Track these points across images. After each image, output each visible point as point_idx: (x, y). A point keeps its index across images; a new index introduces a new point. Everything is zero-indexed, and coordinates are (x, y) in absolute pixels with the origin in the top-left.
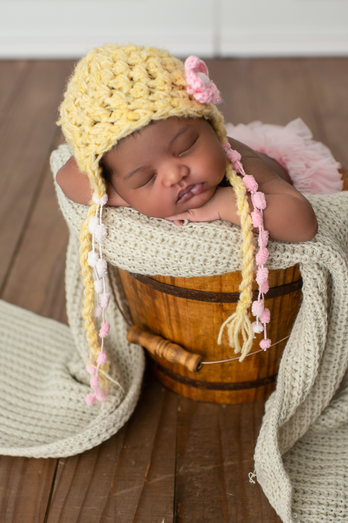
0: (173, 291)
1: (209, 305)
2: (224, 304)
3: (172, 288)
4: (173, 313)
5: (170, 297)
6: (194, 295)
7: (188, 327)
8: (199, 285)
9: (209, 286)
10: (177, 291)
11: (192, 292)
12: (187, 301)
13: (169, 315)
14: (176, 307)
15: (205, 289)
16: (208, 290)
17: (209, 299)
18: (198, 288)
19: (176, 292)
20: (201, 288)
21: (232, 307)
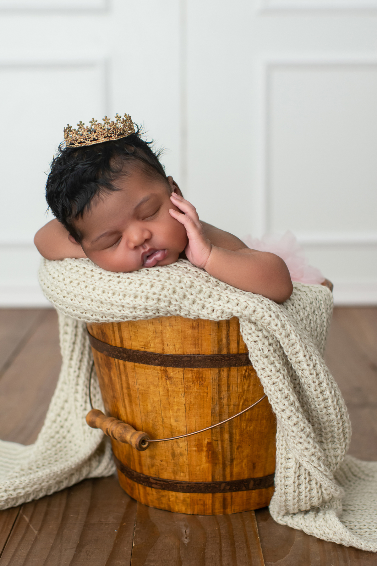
0: (122, 354)
1: (154, 369)
2: (167, 368)
3: (121, 350)
4: (125, 385)
5: (121, 362)
6: (139, 357)
7: (138, 401)
8: (143, 344)
9: (152, 345)
10: (125, 353)
11: (138, 352)
12: (135, 365)
13: (122, 388)
14: (127, 376)
15: (149, 348)
16: (151, 350)
17: (153, 362)
18: (142, 348)
19: (125, 355)
20: (145, 347)
21: (176, 373)
